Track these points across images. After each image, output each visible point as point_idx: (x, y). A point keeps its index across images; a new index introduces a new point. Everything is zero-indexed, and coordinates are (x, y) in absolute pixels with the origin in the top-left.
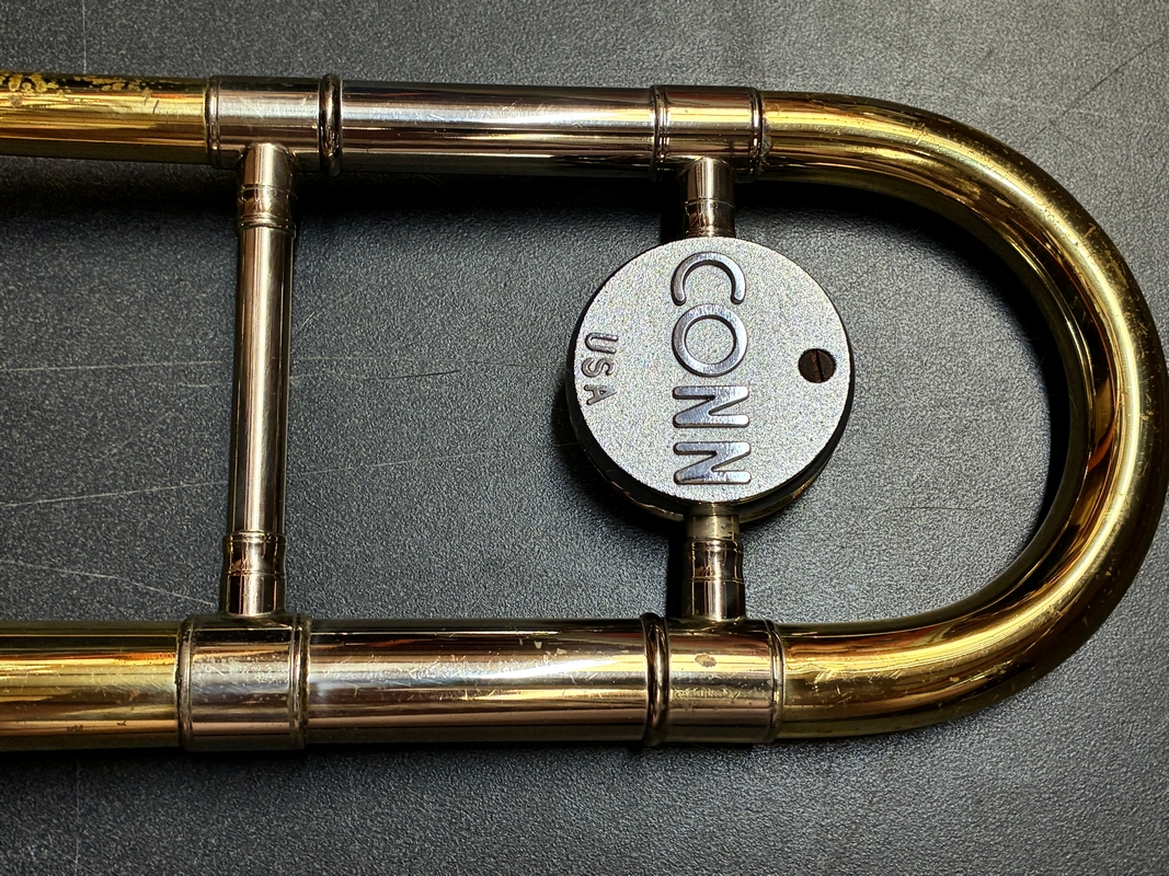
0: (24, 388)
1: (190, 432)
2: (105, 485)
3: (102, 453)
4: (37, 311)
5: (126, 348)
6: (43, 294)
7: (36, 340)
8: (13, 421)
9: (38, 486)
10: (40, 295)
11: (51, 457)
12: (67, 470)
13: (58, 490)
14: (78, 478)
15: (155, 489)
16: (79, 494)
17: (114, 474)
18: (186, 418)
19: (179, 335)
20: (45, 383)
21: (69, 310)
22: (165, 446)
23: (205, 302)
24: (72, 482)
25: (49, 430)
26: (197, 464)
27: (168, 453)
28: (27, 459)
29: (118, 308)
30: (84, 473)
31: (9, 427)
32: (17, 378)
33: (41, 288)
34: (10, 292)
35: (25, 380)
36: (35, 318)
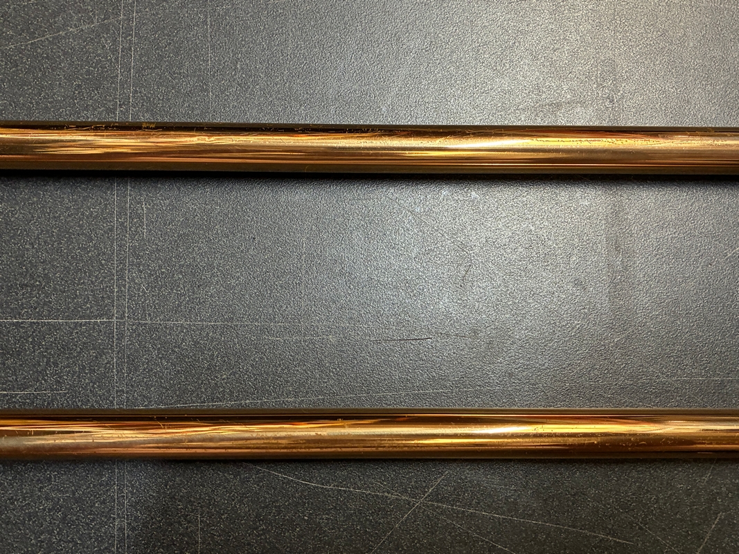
0: (170, 334)
1: (269, 367)
2: (218, 398)
3: (217, 377)
4: (179, 286)
5: (232, 313)
6: (183, 276)
7: (178, 304)
8: (163, 354)
9: (177, 396)
10: (181, 276)
11: (186, 378)
12: (195, 387)
13: (189, 398)
14: (202, 392)
15: (248, 401)
16: (202, 402)
17: (224, 390)
18: (267, 359)
19: (265, 306)
20: (183, 332)
21: (199, 286)
22: (254, 375)
23: (281, 287)
24: (198, 394)
25: (185, 361)
26: (274, 387)
27: (256, 379)
28: (171, 379)
29: (229, 288)
30: (206, 389)
31: (161, 358)
32: (165, 327)
33: (181, 272)
34: (163, 273)
35: (171, 328)
36: (177, 291)
